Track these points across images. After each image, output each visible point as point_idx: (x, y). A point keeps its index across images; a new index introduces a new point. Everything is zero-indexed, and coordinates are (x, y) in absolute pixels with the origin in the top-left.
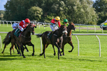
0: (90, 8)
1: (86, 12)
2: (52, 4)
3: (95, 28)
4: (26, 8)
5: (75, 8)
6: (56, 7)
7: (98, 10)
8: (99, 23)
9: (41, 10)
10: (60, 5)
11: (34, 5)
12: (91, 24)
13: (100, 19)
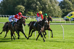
0: (57, 7)
1: (54, 9)
2: (31, 3)
3: (60, 19)
4: (14, 6)
5: (47, 6)
6: (34, 5)
7: (62, 8)
8: (63, 16)
9: (24, 7)
10: (37, 4)
11: (19, 4)
12: (58, 17)
13: (64, 14)
